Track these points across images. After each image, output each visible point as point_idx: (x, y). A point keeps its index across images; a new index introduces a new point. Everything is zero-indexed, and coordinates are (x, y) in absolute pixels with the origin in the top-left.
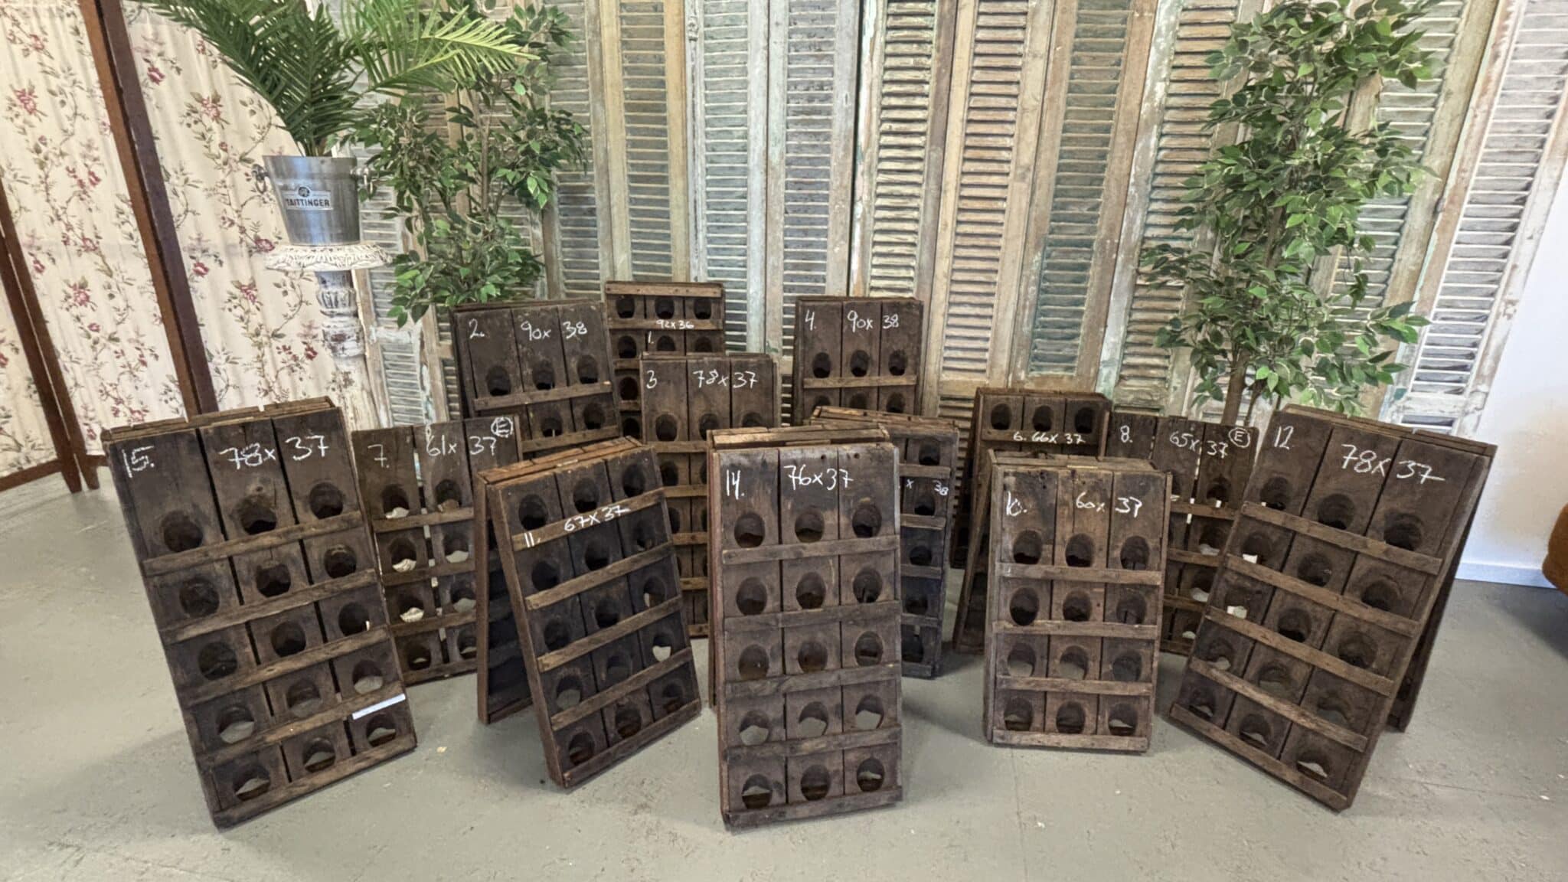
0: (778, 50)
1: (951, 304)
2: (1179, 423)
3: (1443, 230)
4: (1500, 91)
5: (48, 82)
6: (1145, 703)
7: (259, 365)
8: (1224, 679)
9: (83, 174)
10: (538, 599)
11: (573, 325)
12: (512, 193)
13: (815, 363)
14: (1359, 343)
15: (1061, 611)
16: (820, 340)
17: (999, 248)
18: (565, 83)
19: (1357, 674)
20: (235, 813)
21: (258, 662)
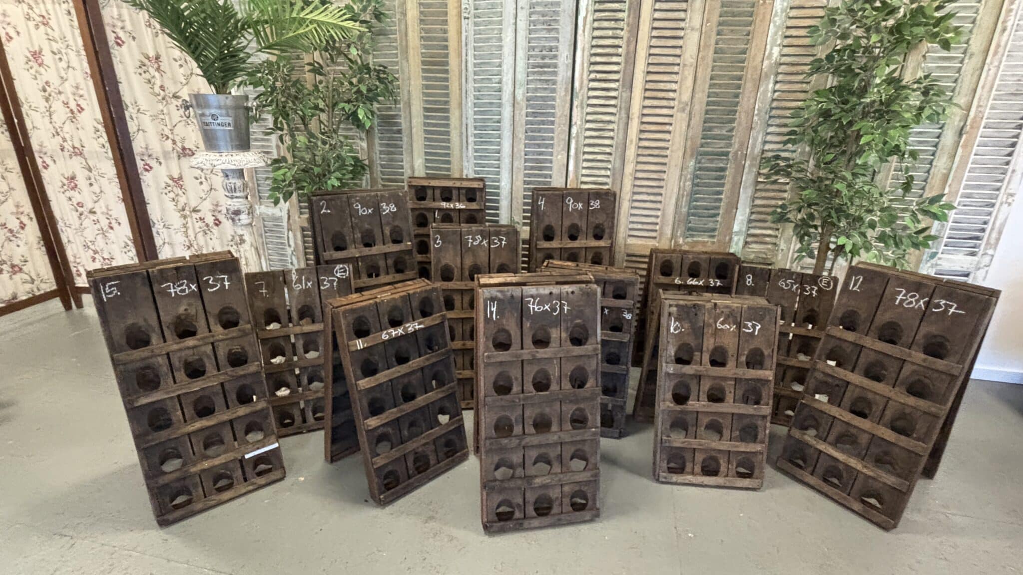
0: (522, 25)
1: (634, 193)
2: (786, 273)
3: (965, 146)
4: (1006, 53)
5: (51, 46)
6: (760, 457)
7: (184, 230)
8: (813, 442)
9: (73, 106)
10: (365, 383)
11: (387, 205)
12: (347, 119)
13: (544, 232)
14: (907, 221)
15: (706, 396)
16: (548, 216)
17: (666, 156)
18: (383, 47)
19: (903, 441)
20: (170, 517)
21: (185, 421)
